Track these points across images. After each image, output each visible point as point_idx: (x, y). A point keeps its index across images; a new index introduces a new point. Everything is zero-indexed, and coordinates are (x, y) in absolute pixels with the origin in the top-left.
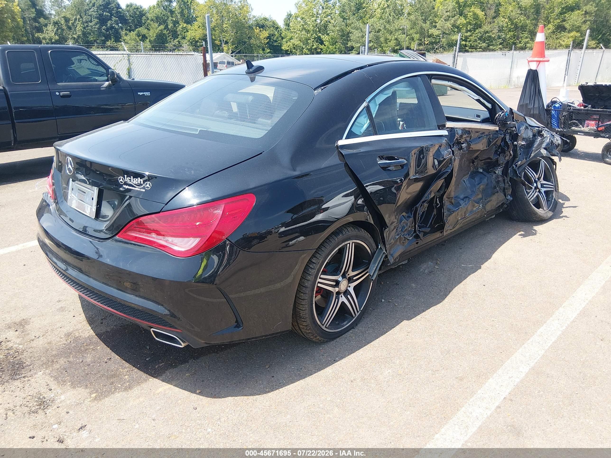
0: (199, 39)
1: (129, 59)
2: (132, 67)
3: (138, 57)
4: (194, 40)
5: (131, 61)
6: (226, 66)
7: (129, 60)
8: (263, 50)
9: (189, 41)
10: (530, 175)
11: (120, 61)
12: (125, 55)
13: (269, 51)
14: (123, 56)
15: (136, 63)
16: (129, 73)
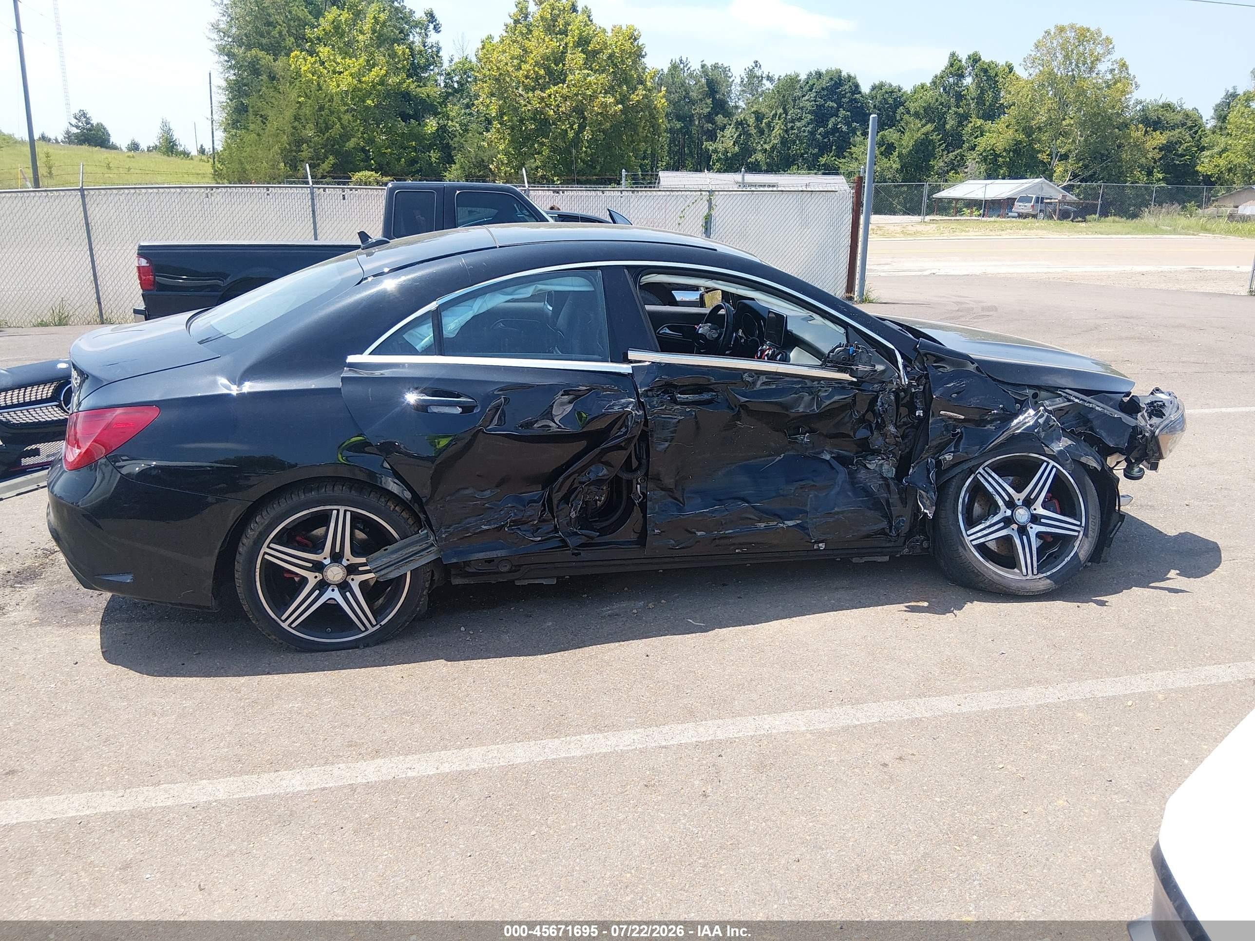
0: (1005, 150)
1: (710, 199)
2: (713, 213)
3: (732, 196)
4: (992, 152)
5: (713, 203)
6: (1033, 206)
7: (710, 201)
8: (1150, 173)
9: (981, 154)
10: (991, 489)
11: (693, 203)
12: (704, 193)
13: (1160, 176)
14: (701, 194)
15: (722, 207)
16: (706, 223)
